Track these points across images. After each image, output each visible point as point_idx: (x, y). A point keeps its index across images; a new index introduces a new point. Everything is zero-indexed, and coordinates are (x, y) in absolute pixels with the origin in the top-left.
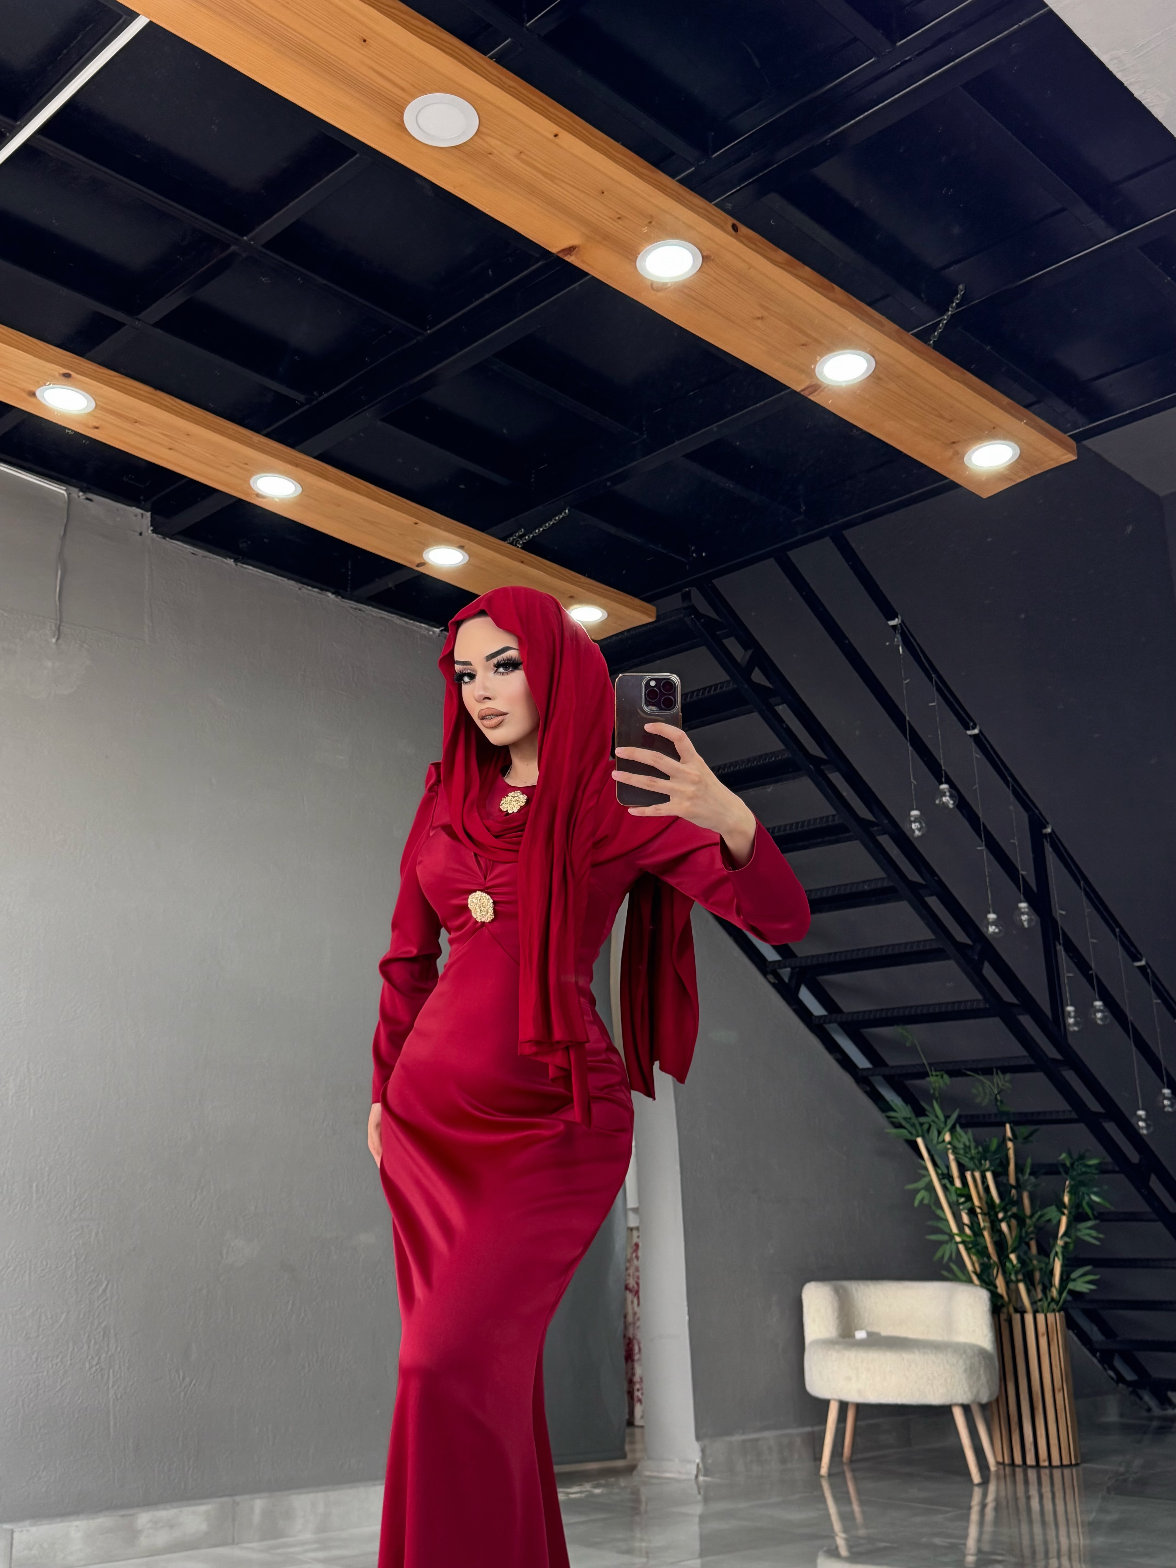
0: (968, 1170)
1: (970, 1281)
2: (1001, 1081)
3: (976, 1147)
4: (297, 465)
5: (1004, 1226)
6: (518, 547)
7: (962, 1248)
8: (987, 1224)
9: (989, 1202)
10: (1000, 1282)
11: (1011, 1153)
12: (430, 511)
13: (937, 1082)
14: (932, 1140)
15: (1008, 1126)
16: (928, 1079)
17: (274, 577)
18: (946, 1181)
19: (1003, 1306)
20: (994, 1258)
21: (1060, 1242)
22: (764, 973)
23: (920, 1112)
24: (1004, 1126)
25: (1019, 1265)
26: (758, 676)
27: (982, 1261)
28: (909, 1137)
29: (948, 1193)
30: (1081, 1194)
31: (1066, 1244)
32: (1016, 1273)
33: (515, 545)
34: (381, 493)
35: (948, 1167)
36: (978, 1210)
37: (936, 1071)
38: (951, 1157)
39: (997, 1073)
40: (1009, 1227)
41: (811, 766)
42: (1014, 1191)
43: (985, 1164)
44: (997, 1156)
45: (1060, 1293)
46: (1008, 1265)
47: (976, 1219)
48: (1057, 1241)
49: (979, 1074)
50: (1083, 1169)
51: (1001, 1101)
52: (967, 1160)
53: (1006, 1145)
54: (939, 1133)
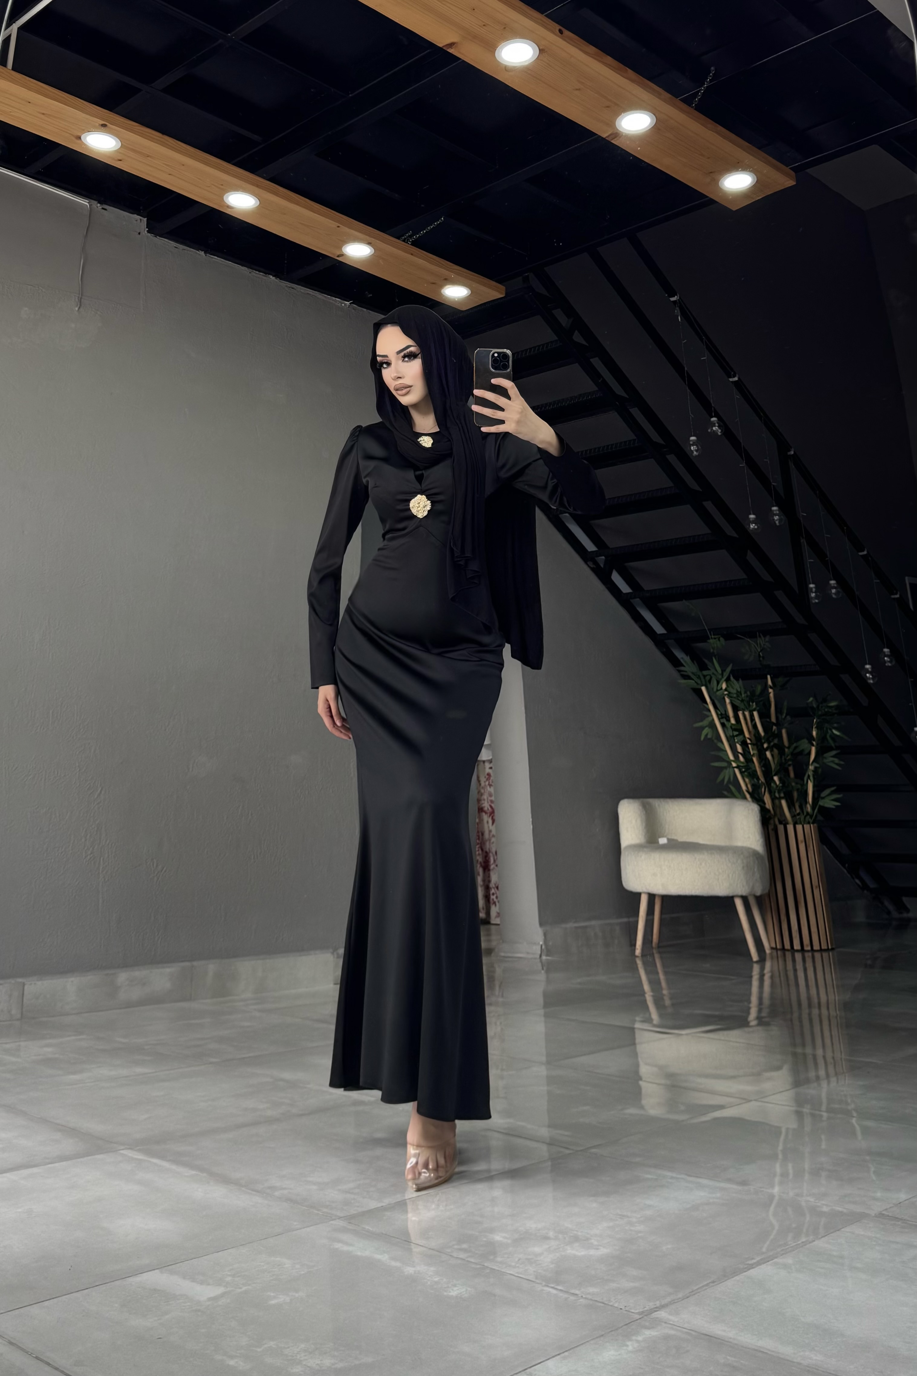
0: (740, 710)
1: (745, 798)
2: (763, 641)
3: (745, 692)
4: (258, 186)
5: (768, 754)
6: (409, 244)
7: (737, 771)
8: (756, 752)
9: (757, 735)
10: (767, 799)
11: (772, 695)
12: (349, 218)
13: (715, 643)
14: (713, 689)
15: (769, 677)
16: (708, 641)
17: (232, 264)
18: (724, 721)
19: (770, 818)
20: (762, 779)
21: (811, 768)
22: (586, 562)
23: (703, 667)
24: (767, 678)
25: (781, 785)
26: (577, 337)
27: (753, 782)
28: (696, 686)
29: (726, 729)
30: (825, 729)
31: (816, 768)
32: (779, 793)
33: (407, 243)
34: (316, 206)
35: (726, 711)
36: (749, 741)
37: (714, 635)
38: (727, 701)
39: (760, 636)
40: (772, 756)
41: (617, 403)
42: (774, 728)
43: (753, 706)
44: (761, 699)
45: (813, 808)
46: (772, 784)
47: (747, 749)
48: (809, 767)
49: (747, 638)
50: (826, 710)
51: (763, 657)
52: (739, 702)
53: (768, 690)
54: (718, 683)
